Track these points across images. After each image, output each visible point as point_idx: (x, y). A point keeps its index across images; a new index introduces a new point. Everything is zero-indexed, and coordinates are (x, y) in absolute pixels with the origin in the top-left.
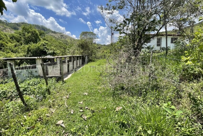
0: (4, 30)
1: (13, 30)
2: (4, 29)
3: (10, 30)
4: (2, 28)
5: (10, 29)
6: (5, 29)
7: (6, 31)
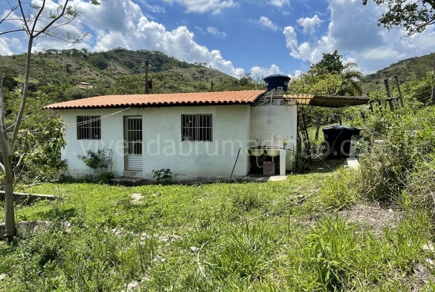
0: (78, 71)
1: (94, 69)
2: (78, 69)
3: (89, 69)
4: (75, 67)
5: (89, 67)
6: (81, 69)
7: (81, 72)
